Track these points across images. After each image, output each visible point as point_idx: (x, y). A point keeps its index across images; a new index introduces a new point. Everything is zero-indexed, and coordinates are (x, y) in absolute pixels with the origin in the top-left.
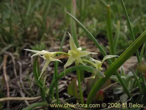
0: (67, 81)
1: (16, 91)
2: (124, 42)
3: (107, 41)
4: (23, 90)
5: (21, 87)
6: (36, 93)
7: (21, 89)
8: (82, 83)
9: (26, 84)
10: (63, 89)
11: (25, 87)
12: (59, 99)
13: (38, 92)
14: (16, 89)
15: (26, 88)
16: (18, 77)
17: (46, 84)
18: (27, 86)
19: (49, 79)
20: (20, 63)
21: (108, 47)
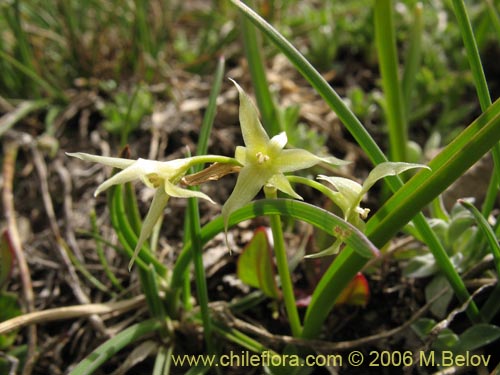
0: (236, 233)
1: (56, 277)
2: (437, 77)
3: (376, 71)
4: (78, 272)
5: (73, 264)
6: (126, 283)
7: (72, 269)
8: (289, 234)
9: (90, 251)
10: (223, 263)
11: (88, 261)
12: (210, 305)
13: (135, 281)
14: (56, 270)
15: (90, 266)
16: (61, 223)
17: (160, 247)
18: (95, 257)
19: (171, 229)
20: (64, 173)
21: (376, 96)
